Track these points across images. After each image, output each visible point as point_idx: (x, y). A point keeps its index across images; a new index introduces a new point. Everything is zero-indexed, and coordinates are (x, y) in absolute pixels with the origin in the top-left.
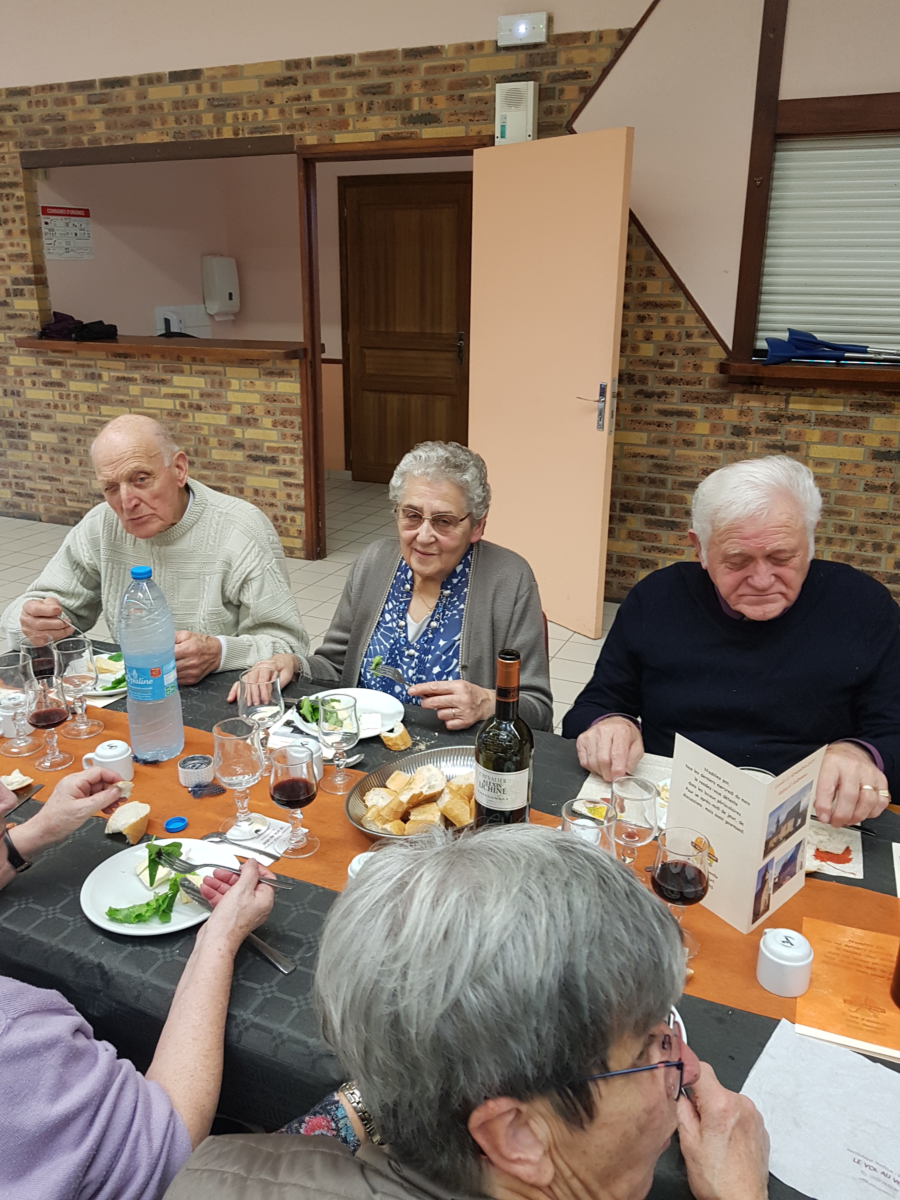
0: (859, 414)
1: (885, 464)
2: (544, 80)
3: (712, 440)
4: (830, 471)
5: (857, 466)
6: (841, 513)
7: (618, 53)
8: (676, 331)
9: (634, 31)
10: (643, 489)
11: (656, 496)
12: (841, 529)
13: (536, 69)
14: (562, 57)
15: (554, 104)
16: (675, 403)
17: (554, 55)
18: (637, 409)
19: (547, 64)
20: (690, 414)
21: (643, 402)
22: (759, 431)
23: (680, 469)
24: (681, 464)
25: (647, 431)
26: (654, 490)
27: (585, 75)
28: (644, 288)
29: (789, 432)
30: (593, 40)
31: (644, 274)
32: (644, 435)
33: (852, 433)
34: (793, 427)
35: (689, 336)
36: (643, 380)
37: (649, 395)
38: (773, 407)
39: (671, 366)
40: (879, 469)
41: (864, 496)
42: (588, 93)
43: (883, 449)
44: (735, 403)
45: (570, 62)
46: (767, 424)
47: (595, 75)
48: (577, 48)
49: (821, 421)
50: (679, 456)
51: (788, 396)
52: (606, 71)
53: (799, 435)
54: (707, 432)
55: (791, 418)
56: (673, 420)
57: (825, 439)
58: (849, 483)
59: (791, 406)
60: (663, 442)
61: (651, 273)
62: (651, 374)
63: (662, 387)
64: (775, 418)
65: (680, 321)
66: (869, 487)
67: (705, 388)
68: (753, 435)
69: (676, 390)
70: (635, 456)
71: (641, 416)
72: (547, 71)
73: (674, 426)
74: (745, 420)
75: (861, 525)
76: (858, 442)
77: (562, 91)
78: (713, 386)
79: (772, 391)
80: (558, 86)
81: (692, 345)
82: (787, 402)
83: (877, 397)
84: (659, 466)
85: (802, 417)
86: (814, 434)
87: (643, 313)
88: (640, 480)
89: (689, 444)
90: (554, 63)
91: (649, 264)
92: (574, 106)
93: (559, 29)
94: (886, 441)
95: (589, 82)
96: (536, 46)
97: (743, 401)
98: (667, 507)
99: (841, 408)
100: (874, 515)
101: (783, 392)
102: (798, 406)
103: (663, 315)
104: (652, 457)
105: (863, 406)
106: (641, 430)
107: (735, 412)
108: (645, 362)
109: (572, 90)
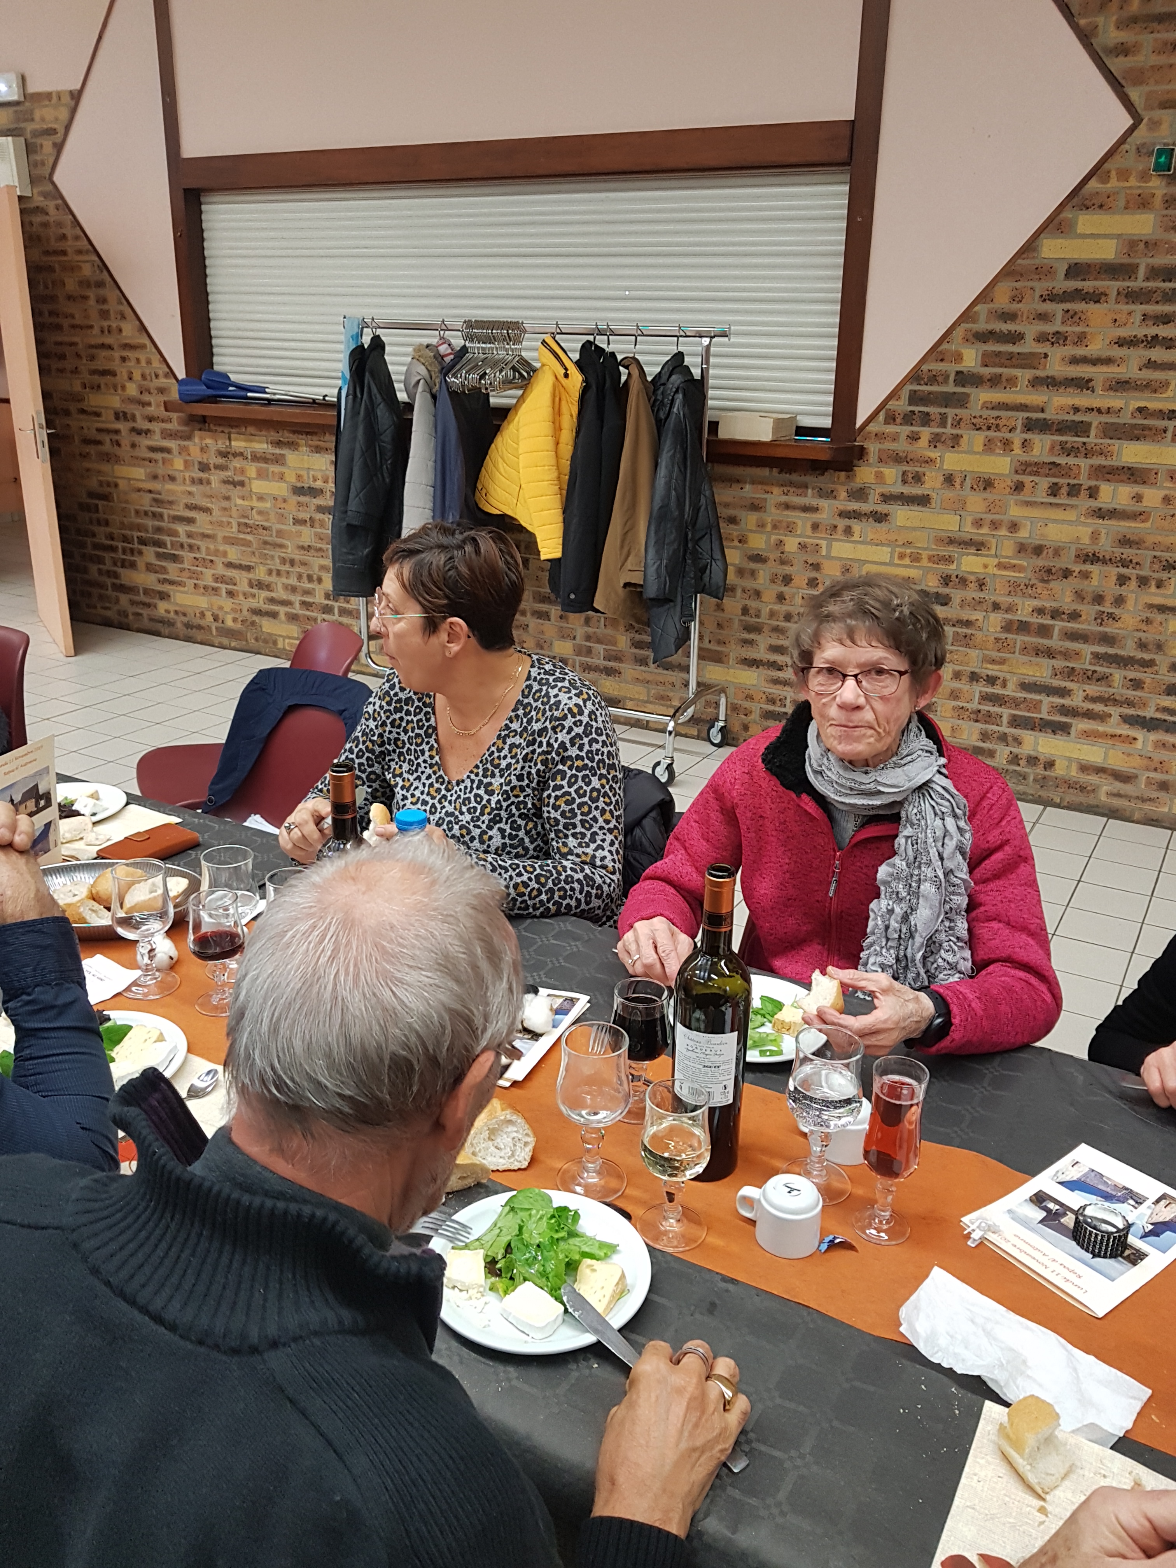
0: (278, 451)
1: (302, 499)
2: (29, 136)
3: (187, 475)
4: (268, 505)
5: (285, 501)
6: (281, 546)
7: (73, 111)
8: (147, 372)
9: (81, 91)
10: (150, 523)
11: (159, 530)
12: (283, 561)
13: (22, 125)
14: (37, 115)
15: (38, 158)
16: (157, 441)
17: (32, 112)
18: (133, 446)
19: (26, 120)
20: (168, 451)
21: (137, 439)
22: (217, 467)
23: (171, 503)
24: (170, 499)
25: (143, 466)
26: (157, 523)
27: (54, 131)
28: (121, 330)
29: (235, 468)
30: (55, 99)
31: (119, 317)
32: (142, 470)
33: (274, 468)
34: (237, 463)
35: (157, 376)
36: (133, 418)
37: (139, 432)
38: (222, 445)
39: (149, 404)
40: (299, 504)
41: (295, 529)
42: (59, 148)
43: (299, 485)
44: (197, 440)
45: (43, 120)
46: (220, 461)
47: (61, 131)
48: (47, 106)
49: (255, 458)
50: (169, 491)
51: (229, 433)
52: (68, 128)
53: (243, 471)
54: (182, 468)
55: (235, 455)
56: (158, 456)
57: (261, 475)
58: (281, 517)
59: (233, 443)
60: (155, 477)
61: (123, 317)
62: (138, 412)
63: (146, 425)
64: (224, 455)
65: (149, 362)
66: (297, 522)
67: (174, 426)
68: (213, 470)
69: (156, 427)
70: (139, 490)
71: (137, 453)
72: (30, 127)
73: (160, 462)
74: (205, 456)
75: (297, 558)
76: (282, 478)
77: (41, 146)
78: (179, 424)
79: (220, 429)
80: (39, 141)
81: (160, 385)
82: (230, 439)
83: (287, 436)
84: (156, 500)
85: (241, 454)
86: (252, 470)
87: (125, 353)
88: (146, 513)
89: (172, 479)
90: (33, 120)
91: (121, 308)
92: (51, 160)
93: (32, 89)
94: (299, 477)
95: (58, 138)
96: (17, 103)
97: (202, 439)
98: (168, 539)
99: (265, 446)
100: (303, 548)
101: (226, 430)
102: (238, 444)
103: (137, 356)
104: (150, 491)
105: (279, 444)
106: (139, 466)
107: (198, 449)
108: (131, 400)
109: (47, 144)
